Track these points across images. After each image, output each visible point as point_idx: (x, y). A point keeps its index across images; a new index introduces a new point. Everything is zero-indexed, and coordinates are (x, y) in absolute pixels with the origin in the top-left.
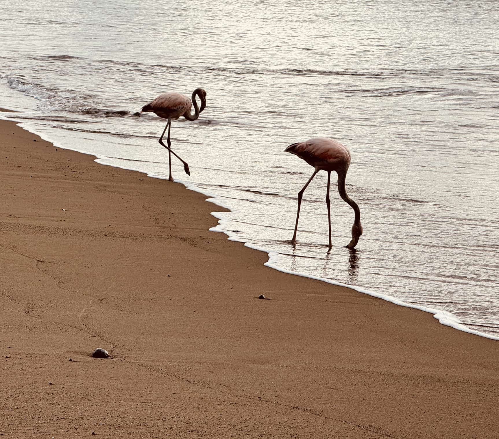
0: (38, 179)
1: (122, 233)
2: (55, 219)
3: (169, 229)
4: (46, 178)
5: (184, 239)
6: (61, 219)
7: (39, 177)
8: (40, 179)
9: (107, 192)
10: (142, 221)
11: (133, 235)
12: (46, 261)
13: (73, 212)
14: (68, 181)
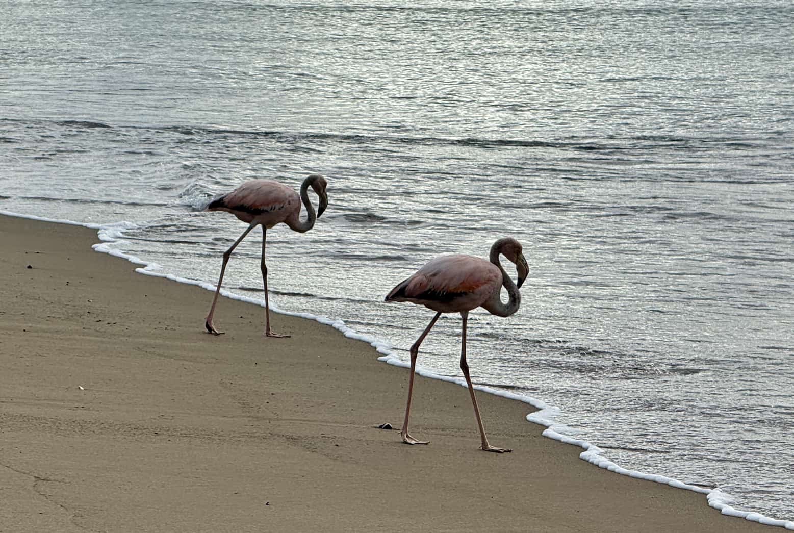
0: (36, 334)
1: (183, 428)
2: (66, 404)
3: (268, 421)
4: (50, 332)
5: (293, 440)
6: (76, 404)
7: (36, 331)
8: (40, 334)
9: (158, 357)
10: (218, 407)
11: (203, 432)
12: (52, 478)
13: (98, 391)
14: (88, 338)
